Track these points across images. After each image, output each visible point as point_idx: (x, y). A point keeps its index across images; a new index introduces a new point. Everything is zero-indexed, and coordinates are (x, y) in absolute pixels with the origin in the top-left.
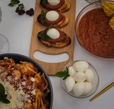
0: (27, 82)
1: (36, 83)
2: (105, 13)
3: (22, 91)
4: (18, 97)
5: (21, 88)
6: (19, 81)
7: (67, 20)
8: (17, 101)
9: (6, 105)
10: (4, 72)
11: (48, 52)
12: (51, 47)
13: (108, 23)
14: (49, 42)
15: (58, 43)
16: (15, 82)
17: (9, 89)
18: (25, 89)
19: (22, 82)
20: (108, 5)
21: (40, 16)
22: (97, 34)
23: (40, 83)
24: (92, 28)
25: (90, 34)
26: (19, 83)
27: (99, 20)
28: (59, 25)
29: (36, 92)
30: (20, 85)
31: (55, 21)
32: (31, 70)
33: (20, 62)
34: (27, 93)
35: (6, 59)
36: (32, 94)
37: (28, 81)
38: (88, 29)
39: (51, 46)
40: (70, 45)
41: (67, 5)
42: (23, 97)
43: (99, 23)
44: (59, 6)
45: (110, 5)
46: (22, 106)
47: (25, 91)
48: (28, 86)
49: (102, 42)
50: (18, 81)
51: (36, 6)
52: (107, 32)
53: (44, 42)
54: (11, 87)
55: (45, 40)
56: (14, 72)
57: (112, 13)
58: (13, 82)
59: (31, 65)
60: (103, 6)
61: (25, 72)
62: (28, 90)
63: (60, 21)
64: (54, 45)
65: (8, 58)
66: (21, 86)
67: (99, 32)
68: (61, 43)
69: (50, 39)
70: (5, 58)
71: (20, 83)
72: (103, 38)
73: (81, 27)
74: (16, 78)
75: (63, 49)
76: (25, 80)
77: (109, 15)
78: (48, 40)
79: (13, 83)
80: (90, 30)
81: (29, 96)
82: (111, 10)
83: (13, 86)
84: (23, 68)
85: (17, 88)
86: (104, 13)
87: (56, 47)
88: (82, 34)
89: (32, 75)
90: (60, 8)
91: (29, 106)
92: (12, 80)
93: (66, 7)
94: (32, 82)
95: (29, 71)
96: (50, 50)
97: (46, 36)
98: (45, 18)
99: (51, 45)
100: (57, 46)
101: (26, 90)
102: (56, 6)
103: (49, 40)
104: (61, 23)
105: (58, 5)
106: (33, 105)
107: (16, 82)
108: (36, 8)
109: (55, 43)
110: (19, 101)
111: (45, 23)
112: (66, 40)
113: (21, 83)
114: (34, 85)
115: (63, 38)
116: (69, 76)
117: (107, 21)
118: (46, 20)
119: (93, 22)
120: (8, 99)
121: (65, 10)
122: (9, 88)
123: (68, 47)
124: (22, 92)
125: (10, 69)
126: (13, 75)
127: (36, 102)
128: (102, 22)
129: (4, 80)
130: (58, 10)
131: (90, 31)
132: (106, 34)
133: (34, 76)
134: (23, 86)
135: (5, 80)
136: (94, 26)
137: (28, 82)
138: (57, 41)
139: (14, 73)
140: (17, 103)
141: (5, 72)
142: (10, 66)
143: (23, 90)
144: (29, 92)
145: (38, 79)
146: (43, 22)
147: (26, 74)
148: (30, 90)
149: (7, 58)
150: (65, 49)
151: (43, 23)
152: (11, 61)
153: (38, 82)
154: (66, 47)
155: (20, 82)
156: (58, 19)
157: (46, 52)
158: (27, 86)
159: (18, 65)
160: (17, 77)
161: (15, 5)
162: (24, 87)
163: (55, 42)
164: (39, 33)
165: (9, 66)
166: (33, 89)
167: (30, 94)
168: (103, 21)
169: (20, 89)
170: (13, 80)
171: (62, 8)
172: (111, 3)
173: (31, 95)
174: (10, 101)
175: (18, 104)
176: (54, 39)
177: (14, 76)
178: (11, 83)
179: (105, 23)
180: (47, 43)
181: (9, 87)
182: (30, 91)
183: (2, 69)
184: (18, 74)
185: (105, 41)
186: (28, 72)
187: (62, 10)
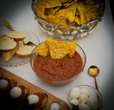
20: (40, 49)
22: (57, 68)
27: (45, 62)
43: (49, 63)
60: (38, 52)
72: (62, 67)
82: (44, 50)
109: (41, 104)
119: (45, 66)
131: (51, 72)
132: (60, 63)
179: (51, 60)
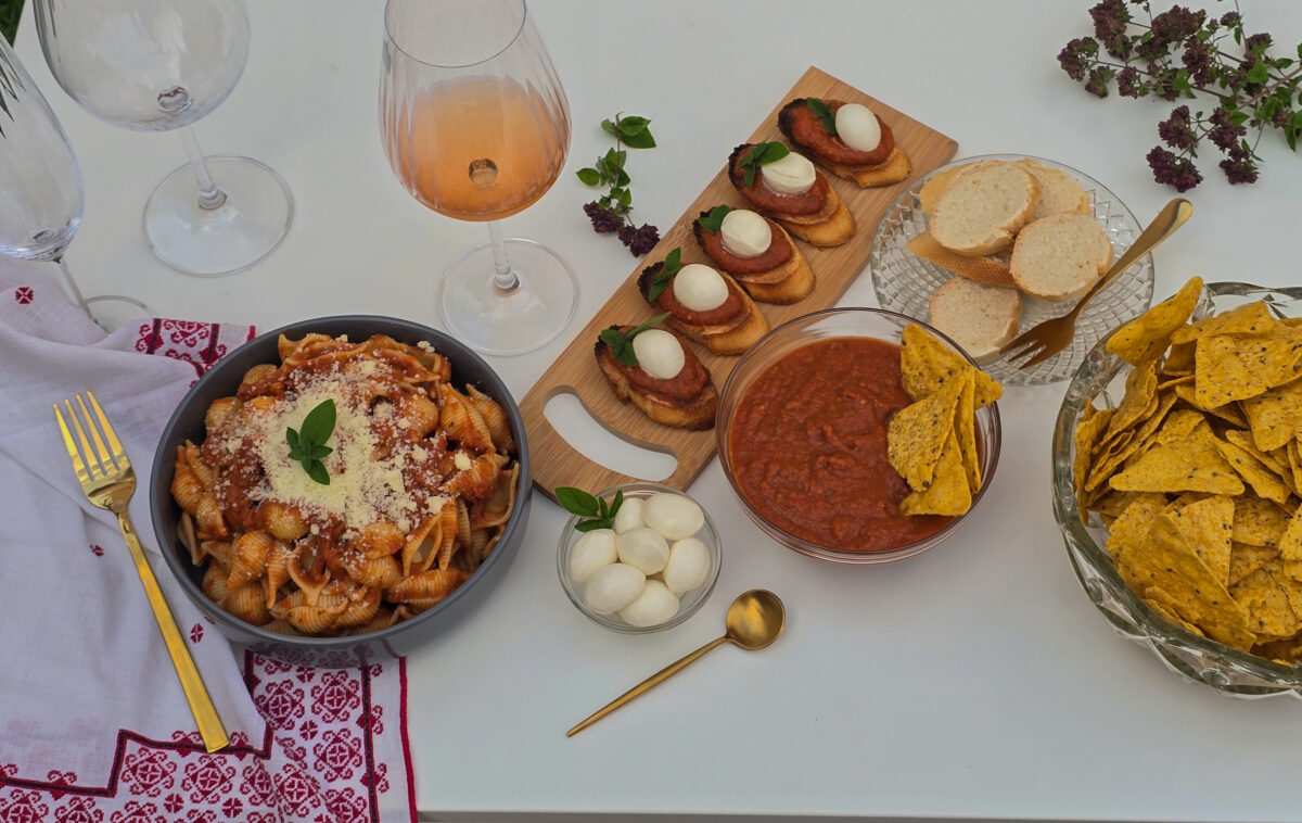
0: (436, 455)
1: (464, 479)
2: (901, 376)
3: (397, 473)
4: (368, 485)
5: (399, 461)
6: (409, 437)
7: (752, 336)
8: (357, 495)
9: (313, 483)
10: (380, 380)
11: (604, 415)
12: (627, 401)
13: (889, 415)
14: (628, 377)
15: (655, 400)
16: (390, 432)
17: (353, 440)
18: (414, 475)
19: (416, 446)
20: (923, 348)
21: (659, 266)
22: (811, 432)
23: (480, 486)
24: (808, 403)
25: (786, 419)
26: (406, 444)
27: (858, 386)
28: (706, 337)
29: (444, 508)
30: (404, 451)
31: (698, 313)
32: (479, 424)
33: (468, 386)
34: (413, 494)
35: (423, 350)
36: (427, 507)
37: (440, 456)
38: (792, 399)
39: (629, 399)
40: (706, 433)
41: (790, 276)
42: (392, 498)
43: (850, 398)
44: (751, 266)
45: (930, 349)
46: (365, 522)
47: (408, 483)
48: (429, 473)
49: (807, 470)
50: (406, 435)
51: (674, 228)
52: (852, 447)
53: (608, 369)
54: (368, 441)
55: (614, 364)
56: (412, 400)
57: (927, 389)
58: (385, 429)
59: (495, 417)
60: (904, 343)
61: (452, 424)
62: (421, 485)
63: (720, 323)
64: (637, 399)
65: (436, 352)
66: (405, 459)
67: (822, 429)
68: (667, 403)
69: (633, 368)
70: (422, 344)
71: (407, 447)
72: (821, 459)
73: (772, 380)
74: (404, 423)
75: (668, 431)
76: (431, 447)
77: (914, 388)
78: (626, 367)
79: (383, 433)
80: (796, 404)
81: (413, 506)
82: (926, 373)
83: (377, 440)
84: (455, 406)
85: (389, 455)
86: (899, 377)
87: (645, 413)
88: (760, 404)
89: (473, 448)
90: (753, 272)
91: (385, 533)
92: (387, 421)
93: (783, 282)
94: (456, 470)
95: (471, 426)
96: (618, 412)
97: (623, 349)
98: (668, 282)
99: (631, 393)
100: (649, 407)
101: (415, 482)
102: (743, 259)
103: (630, 370)
104: (719, 330)
105: (754, 258)
106: (405, 542)
107: (395, 435)
108: (671, 233)
109: (645, 391)
110: (367, 501)
111: (657, 300)
112: (697, 405)
113: (412, 449)
114: (453, 480)
115: (685, 391)
116: (609, 526)
117: (887, 407)
118: (668, 290)
119: (829, 384)
120: (329, 469)
121: (776, 293)
122: (357, 439)
123: (693, 435)
124: (395, 479)
125: (408, 386)
126: (401, 405)
127: (423, 537)
128: (863, 402)
129: (359, 406)
130: (746, 279)
131: (793, 410)
132: (846, 450)
133: (476, 452)
134: (412, 460)
135: (364, 406)
136: (821, 398)
137: (436, 459)
138: (658, 388)
139: (410, 403)
140: (355, 503)
141: (384, 383)
142: (417, 376)
143: (403, 472)
144: (419, 493)
145: (483, 471)
146: (654, 292)
147: (452, 431)
148: (429, 488)
149: (432, 349)
150: (676, 439)
151: (652, 296)
152: (437, 367)
153: (475, 480)
154: (684, 434)
155: (408, 441)
156: (714, 311)
157: (599, 413)
158: (424, 470)
159: (447, 388)
160: (410, 421)
161: (603, 185)
162: (411, 467)
163: (646, 388)
164: (615, 328)
165: (412, 376)
166: (440, 492)
167: (422, 504)
168: (870, 401)
169: (393, 465)
170: (390, 424)
171: (762, 279)
172: (935, 344)
173: (423, 509)
174: (331, 477)
175: (353, 506)
176: (651, 375)
177: (402, 409)
178: (373, 427)
179: (874, 410)
180: (616, 376)
181: (361, 434)
182: (427, 493)
183: (382, 368)
184: (423, 414)
185: (823, 474)
186: (462, 428)
187: (758, 285)
